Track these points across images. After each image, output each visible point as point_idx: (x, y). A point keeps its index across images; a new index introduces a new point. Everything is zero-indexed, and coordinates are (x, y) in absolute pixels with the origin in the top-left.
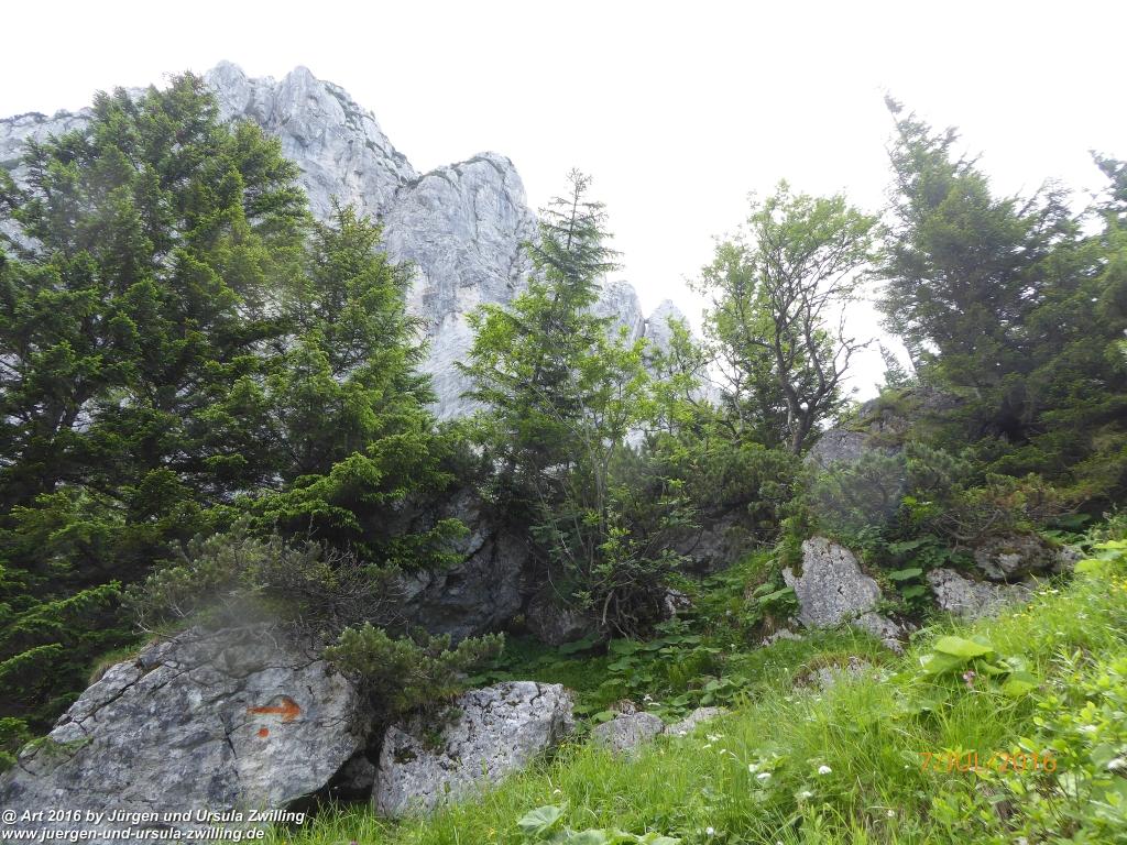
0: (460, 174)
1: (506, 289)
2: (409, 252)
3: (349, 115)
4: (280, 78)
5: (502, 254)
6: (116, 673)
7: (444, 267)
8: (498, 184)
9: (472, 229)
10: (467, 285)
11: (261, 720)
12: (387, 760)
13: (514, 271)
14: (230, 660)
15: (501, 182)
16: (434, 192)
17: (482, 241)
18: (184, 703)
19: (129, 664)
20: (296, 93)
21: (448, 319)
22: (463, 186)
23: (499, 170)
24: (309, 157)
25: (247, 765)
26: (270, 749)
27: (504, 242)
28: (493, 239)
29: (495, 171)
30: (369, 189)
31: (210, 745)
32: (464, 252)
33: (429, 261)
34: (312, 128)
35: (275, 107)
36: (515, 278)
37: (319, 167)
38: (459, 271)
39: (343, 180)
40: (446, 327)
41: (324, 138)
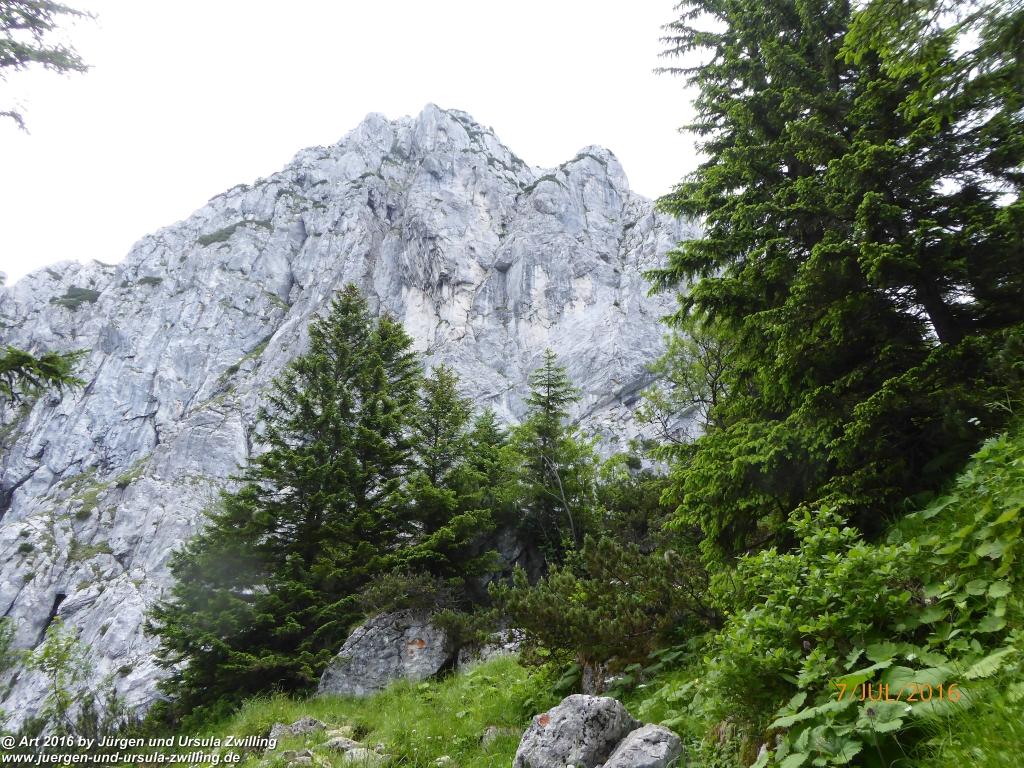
0: (567, 173)
1: (614, 274)
2: (530, 255)
3: (472, 135)
4: (415, 115)
5: (610, 237)
6: (357, 631)
7: (561, 262)
8: (602, 176)
9: (582, 221)
10: (580, 275)
11: (411, 647)
12: (460, 662)
13: (622, 251)
14: (397, 625)
15: (604, 173)
16: (547, 196)
17: (592, 230)
18: (382, 642)
19: (362, 627)
20: (428, 128)
21: (567, 308)
22: (572, 184)
23: (602, 163)
24: (443, 187)
25: (407, 665)
26: (415, 659)
27: (611, 227)
28: (602, 226)
29: (597, 163)
30: (493, 205)
31: (392, 658)
32: (575, 248)
33: (546, 260)
34: (443, 163)
35: (413, 143)
36: (624, 258)
37: (452, 195)
38: (572, 265)
39: (472, 201)
40: (566, 315)
41: (453, 169)
